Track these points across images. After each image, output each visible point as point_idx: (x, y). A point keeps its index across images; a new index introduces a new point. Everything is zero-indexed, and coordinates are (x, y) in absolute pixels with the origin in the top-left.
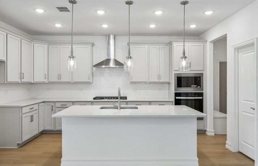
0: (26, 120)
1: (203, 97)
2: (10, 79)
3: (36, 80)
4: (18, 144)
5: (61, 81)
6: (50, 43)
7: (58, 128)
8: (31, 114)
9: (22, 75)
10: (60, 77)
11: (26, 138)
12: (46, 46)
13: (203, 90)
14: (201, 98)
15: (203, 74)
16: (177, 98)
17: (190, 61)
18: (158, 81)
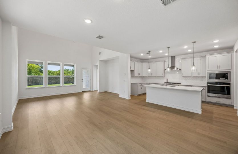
0: (140, 88)
1: (231, 85)
2: (136, 75)
3: (144, 76)
4: (137, 95)
5: (152, 76)
6: (149, 62)
7: (145, 92)
8: (141, 86)
9: (139, 74)
10: (152, 74)
11: (140, 93)
12: (147, 64)
13: (230, 81)
14: (229, 86)
15: (230, 72)
16: (209, 85)
17: (219, 65)
18: (198, 76)
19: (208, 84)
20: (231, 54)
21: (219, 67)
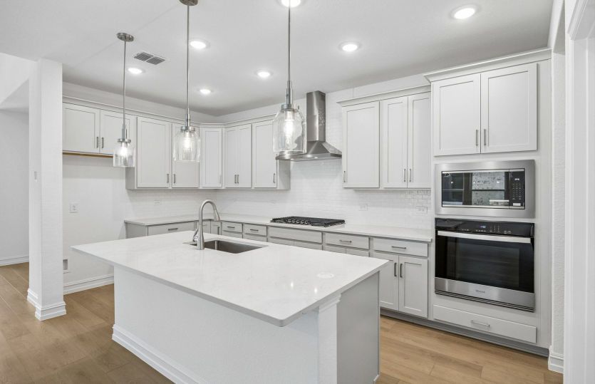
1: (536, 238)
13: (534, 216)
14: (529, 241)
15: (532, 163)
16: (441, 233)
17: (485, 126)
18: (404, 185)
19: (438, 229)
20: (538, 65)
21: (482, 137)
